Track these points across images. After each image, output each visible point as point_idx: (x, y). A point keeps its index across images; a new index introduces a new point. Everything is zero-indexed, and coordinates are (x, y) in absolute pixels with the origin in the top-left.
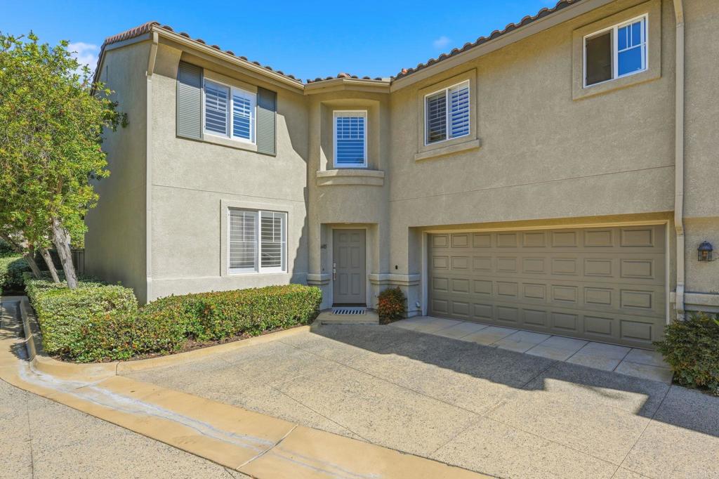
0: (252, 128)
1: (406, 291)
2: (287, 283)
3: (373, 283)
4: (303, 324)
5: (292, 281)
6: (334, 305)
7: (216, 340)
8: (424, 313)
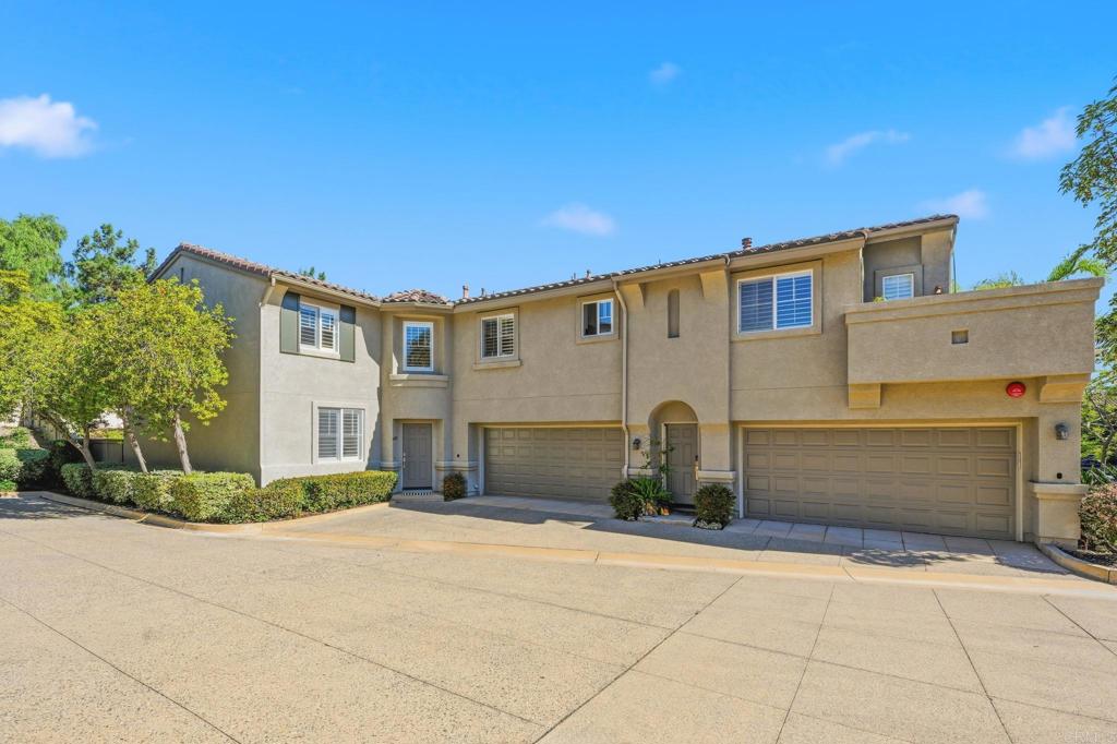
0: (336, 340)
1: (466, 475)
2: (363, 470)
3: (438, 469)
4: (383, 501)
5: (367, 468)
6: (404, 489)
7: (321, 511)
8: (481, 493)
